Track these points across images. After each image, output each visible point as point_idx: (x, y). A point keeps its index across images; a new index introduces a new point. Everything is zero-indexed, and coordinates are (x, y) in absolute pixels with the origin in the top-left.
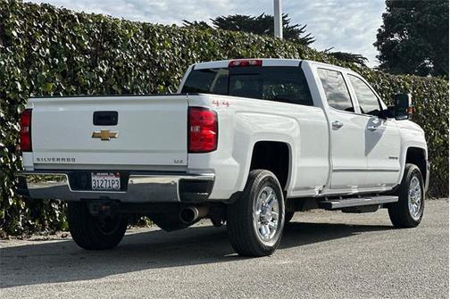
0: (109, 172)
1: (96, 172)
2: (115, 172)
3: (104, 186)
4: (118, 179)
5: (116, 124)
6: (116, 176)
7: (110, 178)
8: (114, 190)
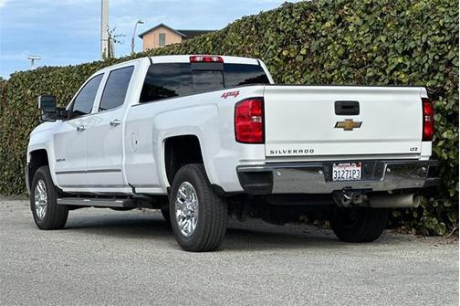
0: (351, 162)
1: (337, 163)
2: (357, 162)
3: (345, 176)
4: (360, 169)
5: (358, 114)
6: (358, 166)
7: (351, 168)
8: (355, 180)
